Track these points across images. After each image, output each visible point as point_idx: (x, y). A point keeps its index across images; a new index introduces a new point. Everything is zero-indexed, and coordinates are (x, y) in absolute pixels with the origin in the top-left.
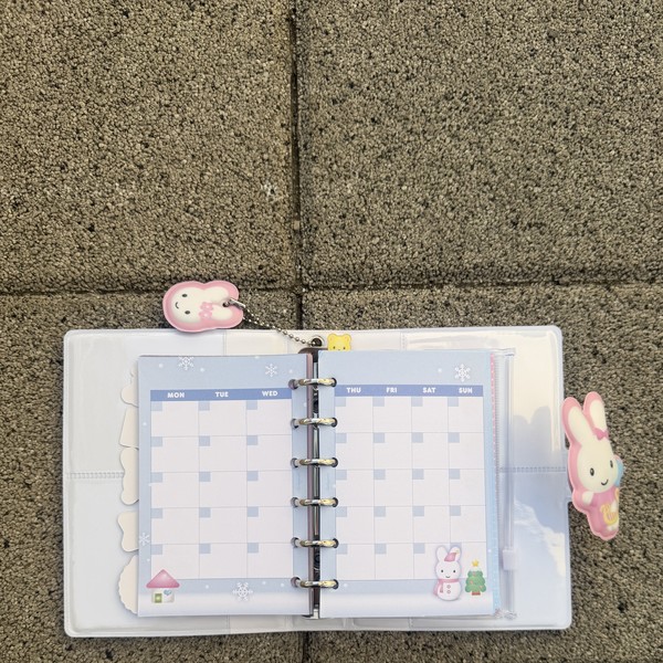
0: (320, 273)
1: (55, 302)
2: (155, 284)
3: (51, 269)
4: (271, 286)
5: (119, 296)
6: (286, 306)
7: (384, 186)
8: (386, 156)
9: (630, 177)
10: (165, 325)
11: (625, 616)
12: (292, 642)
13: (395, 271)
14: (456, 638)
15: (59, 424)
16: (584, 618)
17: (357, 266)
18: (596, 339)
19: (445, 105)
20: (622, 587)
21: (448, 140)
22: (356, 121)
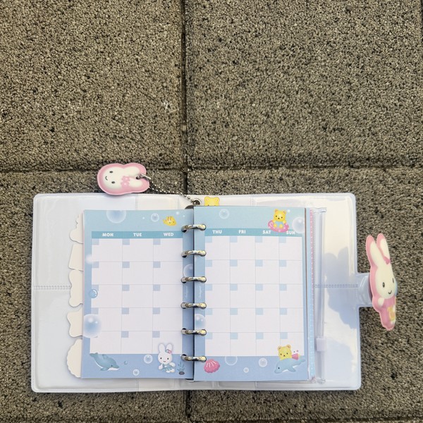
0: (199, 159)
1: (29, 177)
2: (93, 165)
3: (26, 156)
4: (167, 167)
5: (70, 173)
6: (177, 180)
7: (241, 104)
8: (242, 85)
9: (399, 99)
10: (98, 190)
11: (396, 382)
12: (179, 397)
13: (247, 158)
14: (286, 396)
15: (30, 255)
16: (369, 383)
17: (223, 155)
18: (377, 202)
19: (280, 53)
20: (394, 363)
21: (282, 75)
22: (223, 63)
